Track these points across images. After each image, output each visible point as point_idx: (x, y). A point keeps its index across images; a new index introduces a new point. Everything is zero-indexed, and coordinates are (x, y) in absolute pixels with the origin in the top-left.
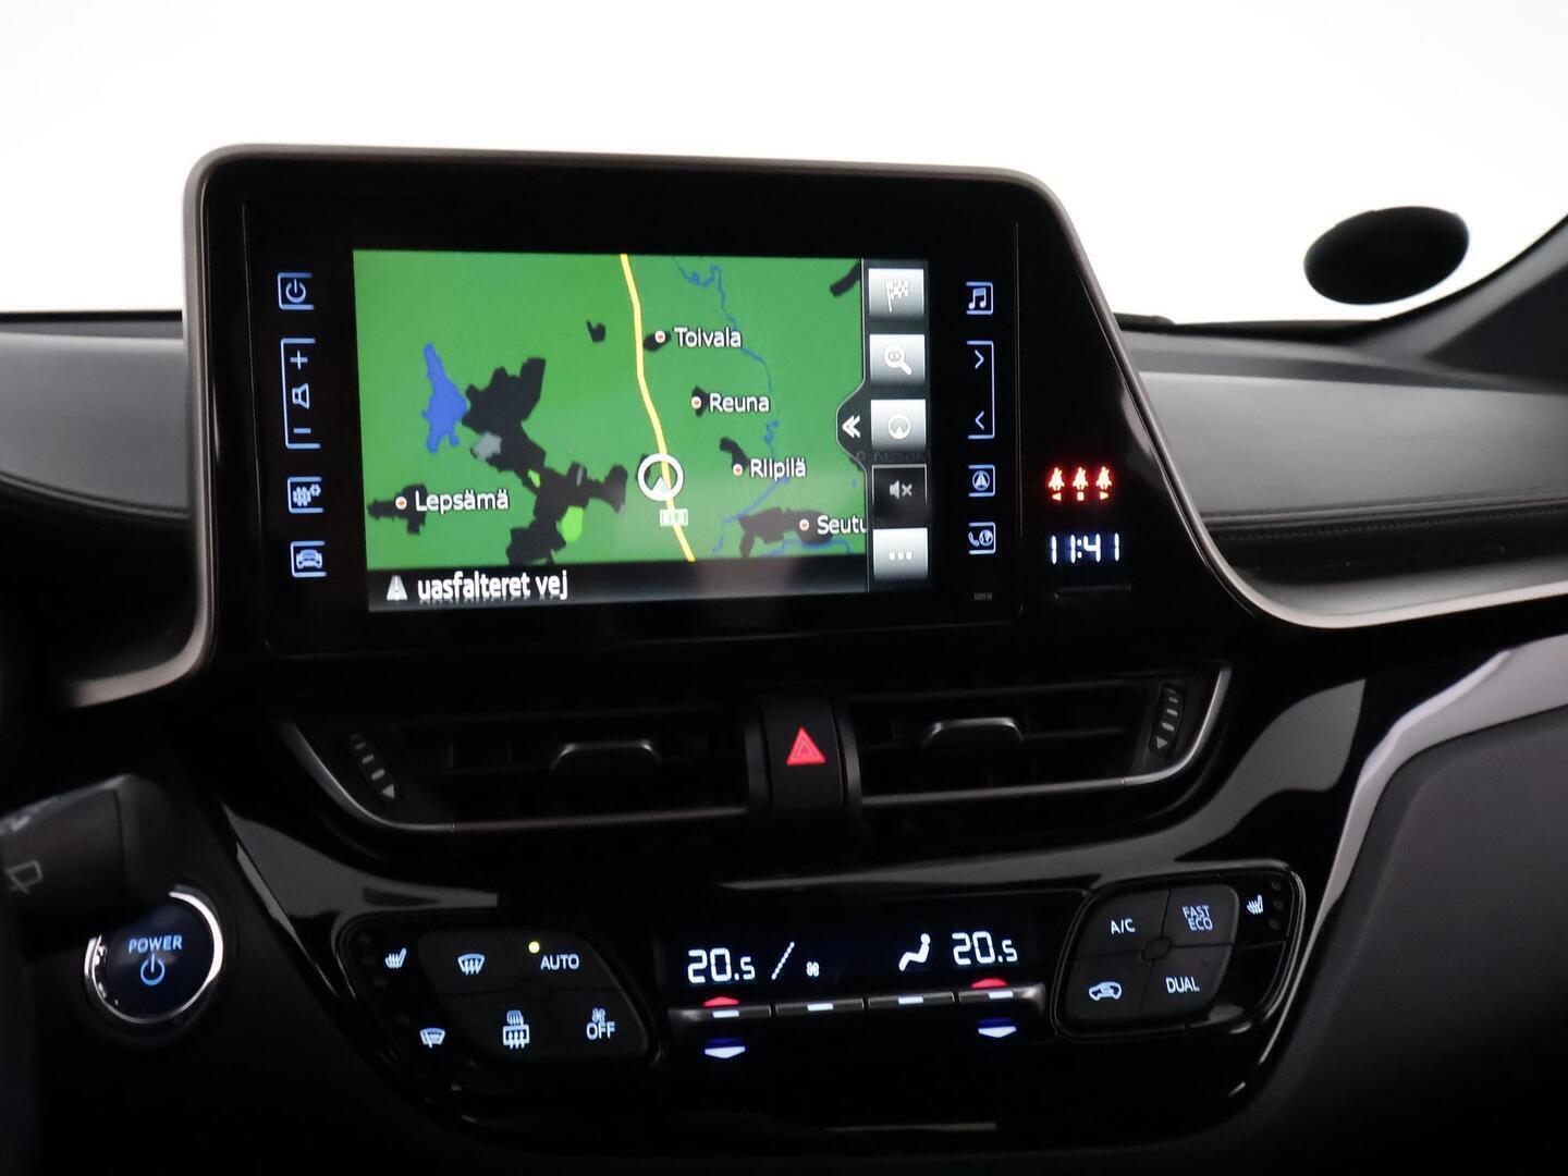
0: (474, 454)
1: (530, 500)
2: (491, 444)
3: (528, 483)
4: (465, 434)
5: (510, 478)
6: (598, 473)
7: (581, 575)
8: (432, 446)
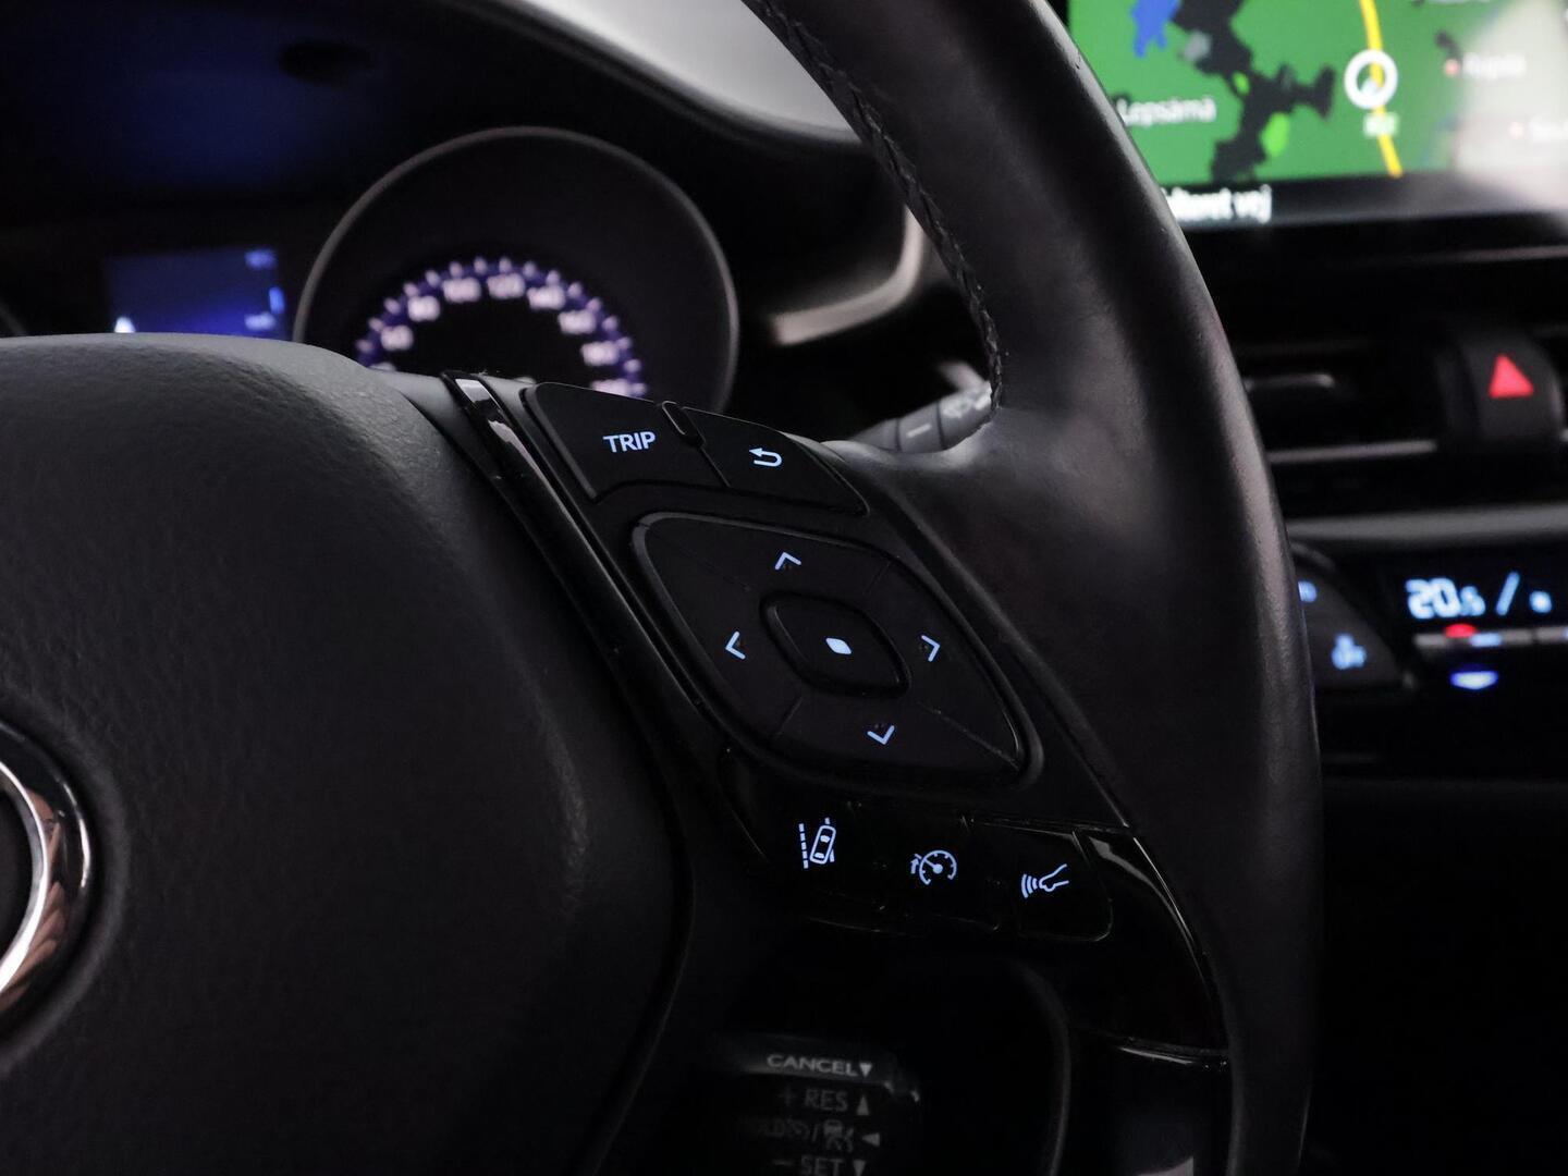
0: (1180, 56)
1: (1234, 108)
2: (1199, 44)
3: (1234, 89)
4: (1173, 33)
5: (1216, 83)
6: (1306, 75)
7: (1286, 192)
8: (1139, 49)
